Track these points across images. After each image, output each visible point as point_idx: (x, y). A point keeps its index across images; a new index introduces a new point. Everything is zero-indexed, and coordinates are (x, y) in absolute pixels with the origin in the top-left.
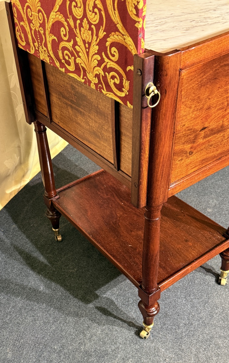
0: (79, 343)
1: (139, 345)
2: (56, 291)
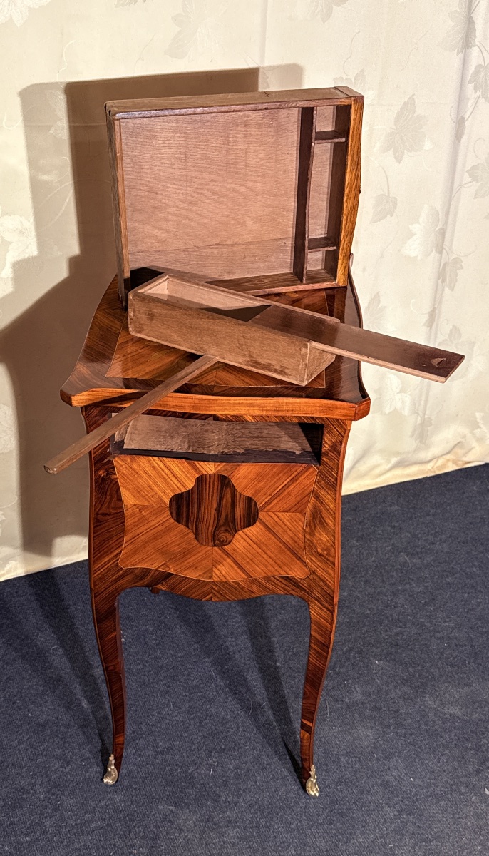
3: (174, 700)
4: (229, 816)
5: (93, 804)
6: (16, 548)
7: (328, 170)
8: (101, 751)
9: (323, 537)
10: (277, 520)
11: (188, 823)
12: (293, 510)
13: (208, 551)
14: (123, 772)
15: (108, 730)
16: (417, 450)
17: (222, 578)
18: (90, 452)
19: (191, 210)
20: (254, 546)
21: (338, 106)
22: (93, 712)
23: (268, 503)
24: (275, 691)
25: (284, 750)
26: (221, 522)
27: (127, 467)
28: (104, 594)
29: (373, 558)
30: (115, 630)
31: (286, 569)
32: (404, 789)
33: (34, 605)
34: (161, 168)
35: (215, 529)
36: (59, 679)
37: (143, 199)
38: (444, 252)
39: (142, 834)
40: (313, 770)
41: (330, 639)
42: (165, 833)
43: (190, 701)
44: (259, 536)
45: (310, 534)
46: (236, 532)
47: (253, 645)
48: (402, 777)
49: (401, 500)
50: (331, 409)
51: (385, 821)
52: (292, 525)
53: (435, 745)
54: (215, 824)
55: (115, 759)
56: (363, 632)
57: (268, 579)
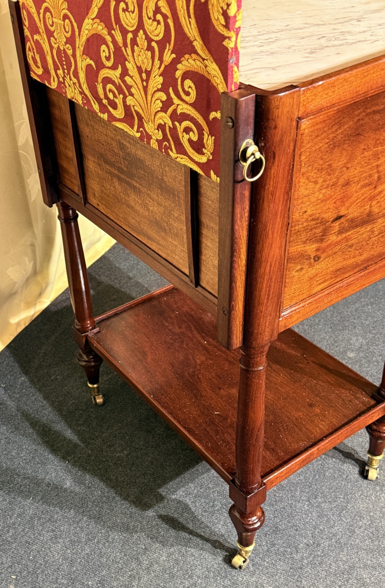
0: (130, 576)
1: (230, 580)
2: (93, 489)
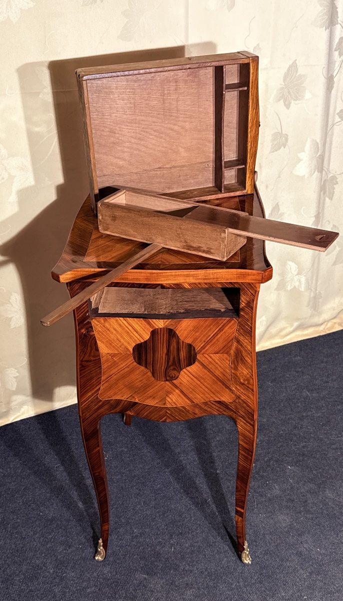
3: (144, 500)
4: (186, 581)
5: (88, 575)
6: (28, 396)
7: (236, 111)
8: (93, 537)
9: (244, 371)
10: (210, 360)
11: (157, 586)
12: (221, 352)
13: (162, 385)
14: (109, 551)
15: (97, 522)
16: (312, 316)
17: (173, 404)
18: (74, 311)
19: (139, 144)
20: (195, 379)
21: (240, 64)
22: (86, 511)
23: (203, 348)
24: (217, 491)
25: (225, 532)
26: (170, 363)
27: (102, 326)
28: (89, 420)
29: (284, 394)
30: (98, 446)
31: (219, 396)
32: (313, 557)
33: (42, 436)
34: (117, 115)
35: (166, 368)
36: (61, 488)
37: (106, 138)
38: (324, 172)
39: (124, 595)
40: (246, 544)
41: (253, 446)
42: (141, 594)
43: (155, 499)
44: (198, 372)
45: (234, 369)
46: (181, 370)
47: (199, 458)
48: (311, 548)
49: (302, 353)
50: (244, 276)
51: (300, 580)
52: (221, 362)
53: (334, 525)
54: (177, 586)
55: (103, 542)
56: (279, 446)
57: (206, 404)
